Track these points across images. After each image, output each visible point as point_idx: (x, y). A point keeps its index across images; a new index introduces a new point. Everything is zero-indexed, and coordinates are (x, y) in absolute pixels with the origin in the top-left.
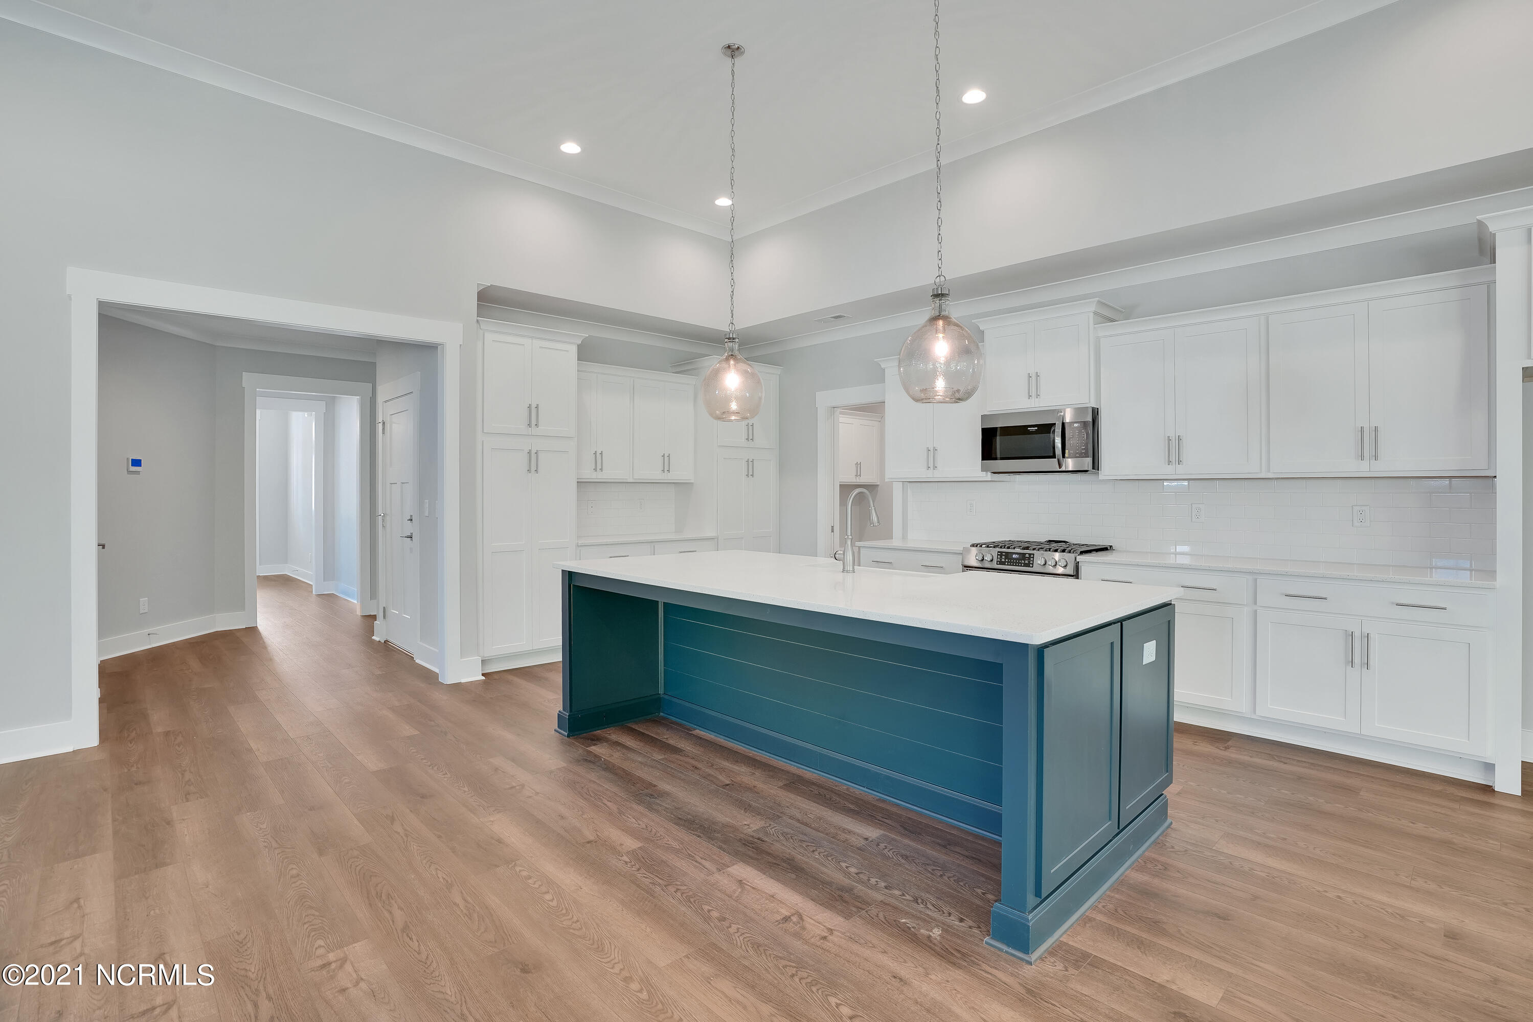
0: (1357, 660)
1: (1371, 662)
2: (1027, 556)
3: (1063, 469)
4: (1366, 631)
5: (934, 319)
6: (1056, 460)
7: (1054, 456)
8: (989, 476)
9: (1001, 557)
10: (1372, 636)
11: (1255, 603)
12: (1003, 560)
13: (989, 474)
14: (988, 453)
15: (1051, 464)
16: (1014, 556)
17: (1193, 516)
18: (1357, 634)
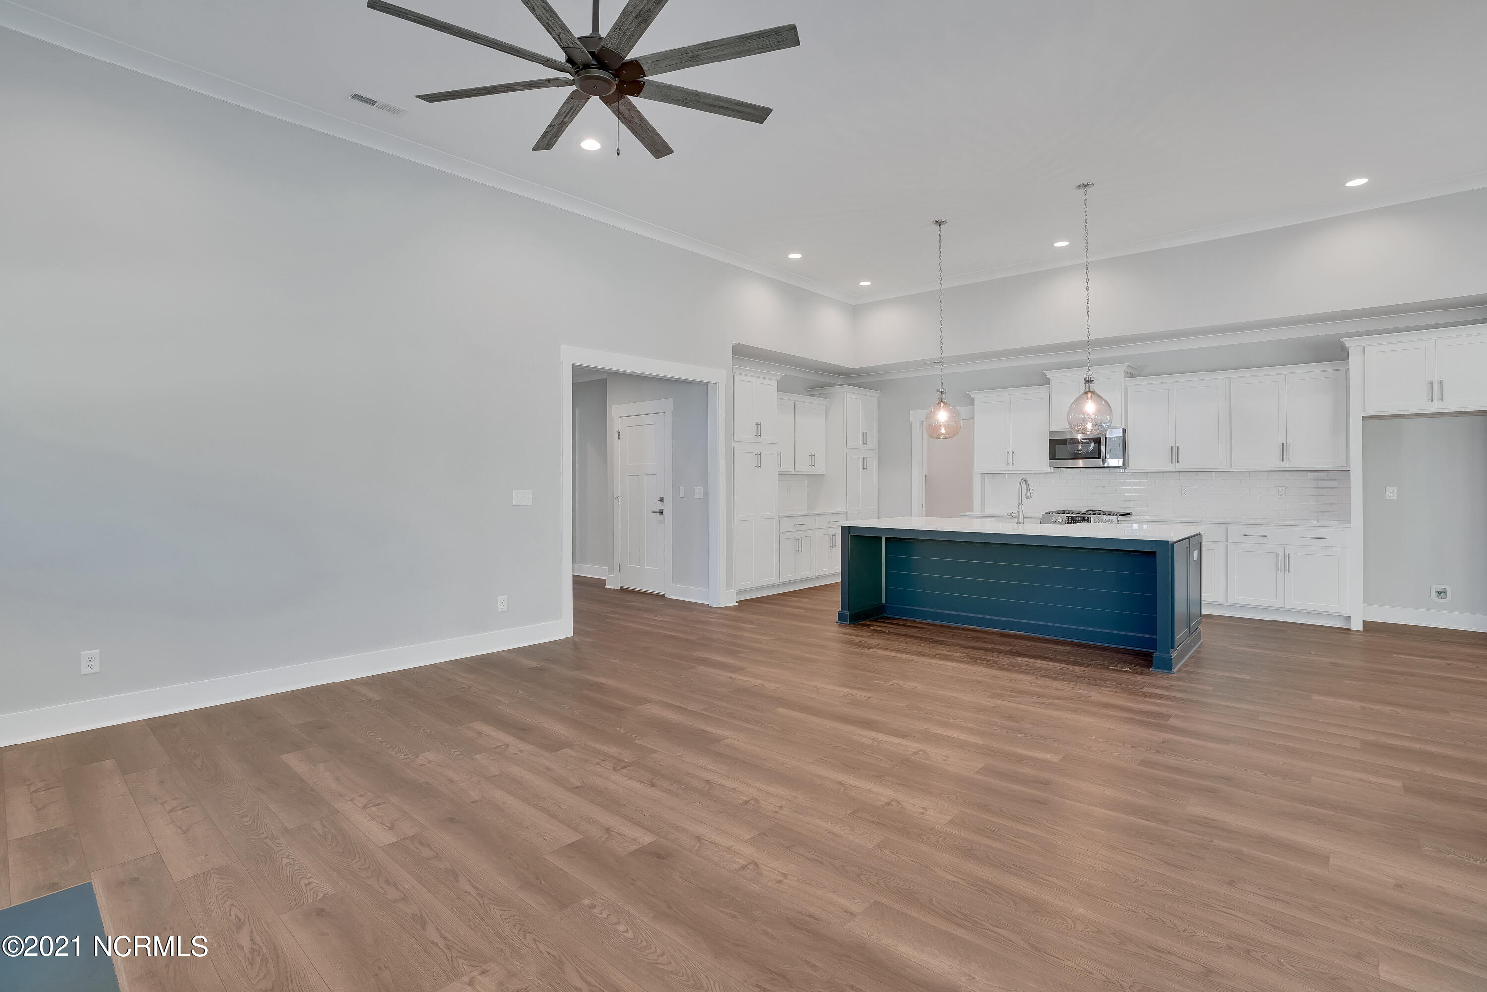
0: (1282, 568)
1: (1290, 569)
2: (1086, 518)
3: (1105, 465)
4: (1287, 552)
5: (1086, 393)
6: (1101, 460)
7: (1099, 458)
8: (1052, 470)
9: (1069, 519)
10: (1290, 555)
11: (1227, 541)
12: (1070, 521)
13: (1052, 468)
14: (1053, 456)
15: (1099, 462)
16: (1077, 519)
17: (1183, 494)
18: (1282, 554)
